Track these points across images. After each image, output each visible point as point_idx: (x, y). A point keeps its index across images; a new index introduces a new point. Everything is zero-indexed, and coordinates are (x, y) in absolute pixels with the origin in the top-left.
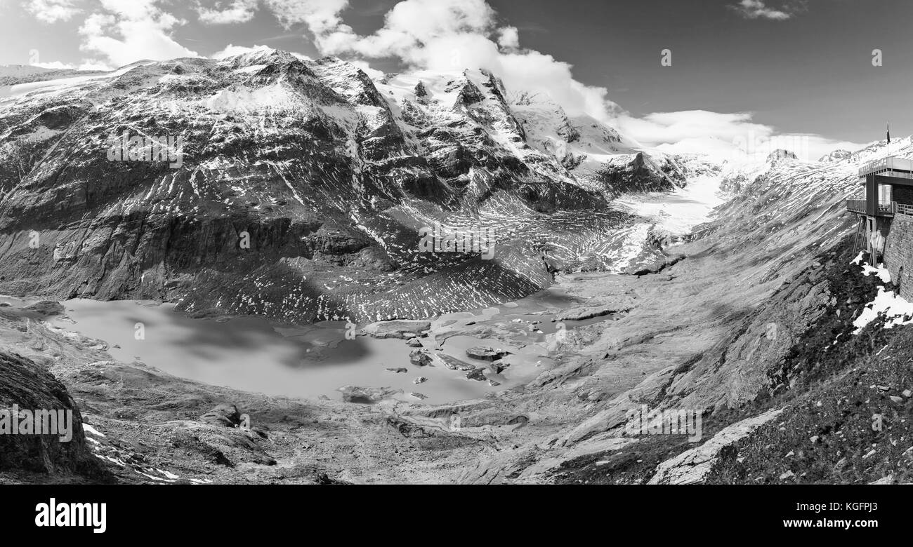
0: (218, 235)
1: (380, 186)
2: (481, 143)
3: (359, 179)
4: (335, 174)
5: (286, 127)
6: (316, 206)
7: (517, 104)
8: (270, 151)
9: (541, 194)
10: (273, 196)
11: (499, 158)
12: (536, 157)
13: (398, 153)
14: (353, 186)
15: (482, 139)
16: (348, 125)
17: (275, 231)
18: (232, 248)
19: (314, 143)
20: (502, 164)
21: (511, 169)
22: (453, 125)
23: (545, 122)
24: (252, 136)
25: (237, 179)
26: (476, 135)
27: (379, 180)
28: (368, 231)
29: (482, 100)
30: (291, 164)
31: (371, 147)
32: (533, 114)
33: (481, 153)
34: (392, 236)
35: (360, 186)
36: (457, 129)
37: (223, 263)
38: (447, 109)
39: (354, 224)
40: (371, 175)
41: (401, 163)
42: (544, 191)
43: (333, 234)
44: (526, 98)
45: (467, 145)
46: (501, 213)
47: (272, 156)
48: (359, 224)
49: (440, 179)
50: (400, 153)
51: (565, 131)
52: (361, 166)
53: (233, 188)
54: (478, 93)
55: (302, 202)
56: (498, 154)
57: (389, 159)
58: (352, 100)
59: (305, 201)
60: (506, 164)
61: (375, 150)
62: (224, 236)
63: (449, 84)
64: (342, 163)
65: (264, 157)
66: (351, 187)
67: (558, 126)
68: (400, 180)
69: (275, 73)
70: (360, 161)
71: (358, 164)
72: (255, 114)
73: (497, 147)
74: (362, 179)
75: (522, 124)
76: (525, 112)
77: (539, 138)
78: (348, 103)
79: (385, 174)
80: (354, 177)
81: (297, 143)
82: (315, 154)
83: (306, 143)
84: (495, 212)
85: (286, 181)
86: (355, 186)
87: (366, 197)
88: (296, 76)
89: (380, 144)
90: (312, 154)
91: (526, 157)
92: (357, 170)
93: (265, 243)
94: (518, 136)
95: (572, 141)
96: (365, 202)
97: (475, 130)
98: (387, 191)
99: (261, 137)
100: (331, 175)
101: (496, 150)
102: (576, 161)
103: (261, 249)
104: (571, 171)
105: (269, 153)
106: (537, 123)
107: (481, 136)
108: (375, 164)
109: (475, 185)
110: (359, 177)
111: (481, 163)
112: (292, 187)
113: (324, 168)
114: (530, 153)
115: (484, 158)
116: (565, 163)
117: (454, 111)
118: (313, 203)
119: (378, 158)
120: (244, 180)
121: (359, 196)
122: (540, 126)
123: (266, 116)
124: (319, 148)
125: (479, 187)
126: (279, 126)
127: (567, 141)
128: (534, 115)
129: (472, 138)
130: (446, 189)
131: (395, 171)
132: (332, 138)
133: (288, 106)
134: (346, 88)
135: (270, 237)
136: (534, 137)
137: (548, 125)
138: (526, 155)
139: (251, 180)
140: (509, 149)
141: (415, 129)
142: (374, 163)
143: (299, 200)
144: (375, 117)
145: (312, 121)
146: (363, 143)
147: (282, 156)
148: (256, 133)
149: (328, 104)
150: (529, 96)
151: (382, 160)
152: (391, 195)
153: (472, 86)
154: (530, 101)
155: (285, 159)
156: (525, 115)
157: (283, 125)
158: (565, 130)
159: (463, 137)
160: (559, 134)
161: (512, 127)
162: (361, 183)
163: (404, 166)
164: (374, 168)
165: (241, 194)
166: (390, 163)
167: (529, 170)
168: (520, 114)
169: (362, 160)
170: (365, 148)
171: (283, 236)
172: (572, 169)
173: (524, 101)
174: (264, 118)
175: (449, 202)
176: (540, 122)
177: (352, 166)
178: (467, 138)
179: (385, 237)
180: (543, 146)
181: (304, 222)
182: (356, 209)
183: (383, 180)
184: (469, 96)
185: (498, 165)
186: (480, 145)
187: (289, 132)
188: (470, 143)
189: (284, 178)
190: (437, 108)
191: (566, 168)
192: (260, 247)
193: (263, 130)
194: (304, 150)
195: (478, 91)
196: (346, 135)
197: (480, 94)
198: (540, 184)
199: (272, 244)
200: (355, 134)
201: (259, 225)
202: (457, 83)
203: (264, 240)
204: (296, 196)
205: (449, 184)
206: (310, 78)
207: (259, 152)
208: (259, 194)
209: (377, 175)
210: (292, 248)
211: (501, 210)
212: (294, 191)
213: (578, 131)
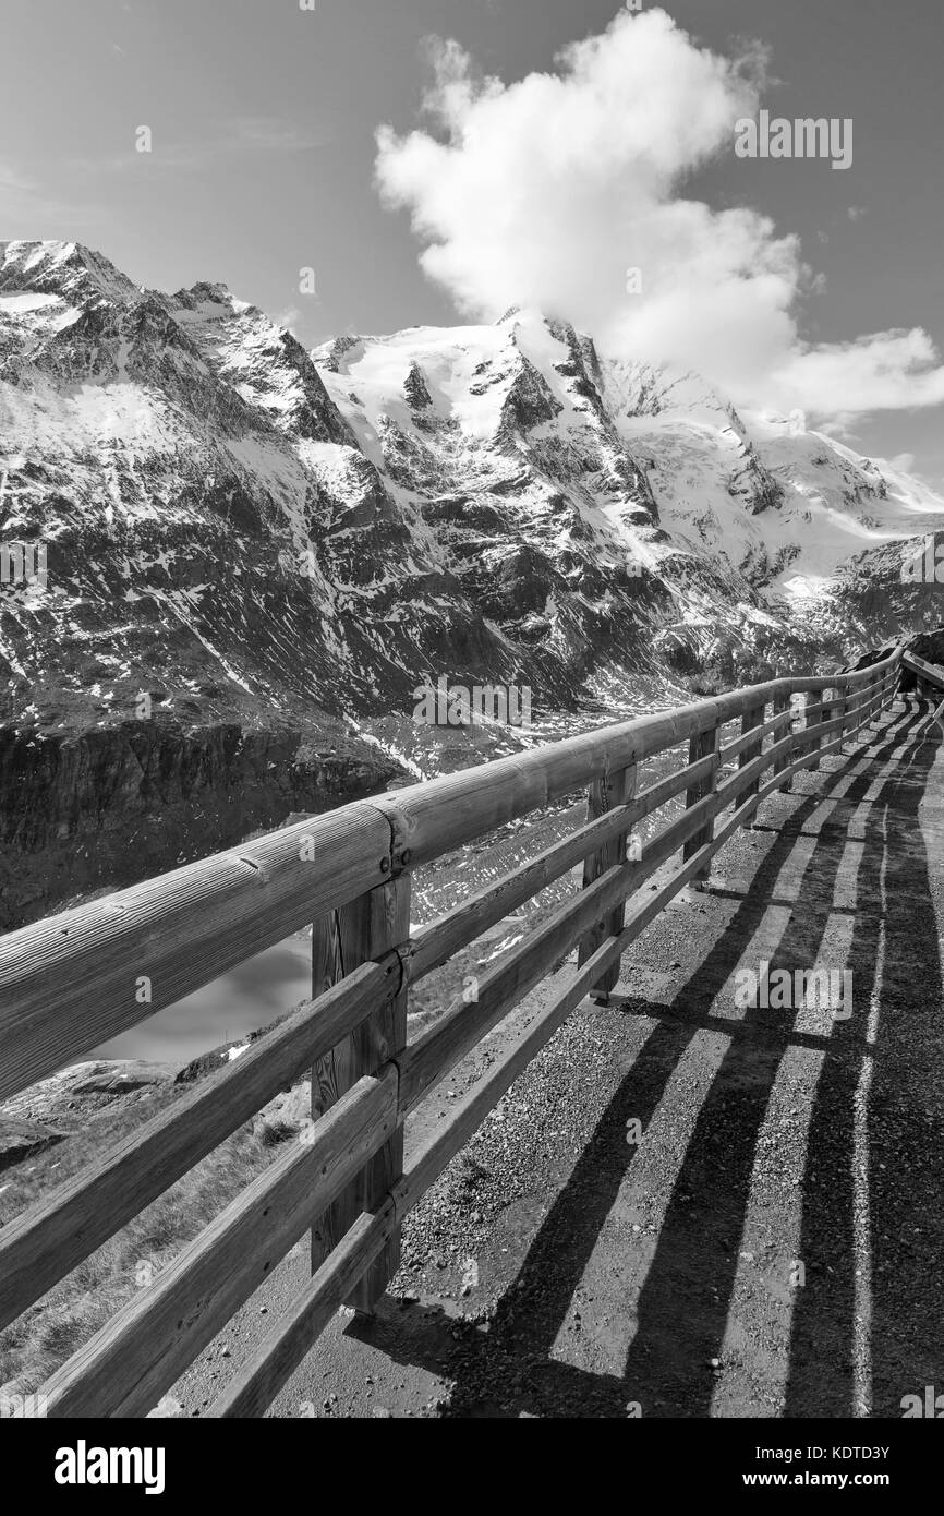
0: (99, 770)
1: (379, 644)
2: (566, 534)
3: (336, 630)
4: (288, 619)
5: (172, 503)
6: (274, 696)
7: (630, 415)
8: (151, 564)
9: (701, 652)
10: (189, 677)
11: (607, 570)
12: (684, 561)
13: (401, 565)
14: (328, 646)
15: (566, 524)
16: (287, 493)
17: (215, 754)
18: (134, 796)
19: (237, 546)
20: (613, 582)
21: (632, 594)
22: (501, 488)
23: (698, 462)
24: (102, 523)
25: (100, 635)
26: (555, 512)
27: (374, 632)
28: (383, 746)
29: (557, 412)
30: (201, 596)
31: (346, 551)
32: (669, 441)
33: (569, 559)
34: (431, 756)
35: (341, 646)
36: (510, 501)
37: (118, 831)
38: (482, 444)
39: (353, 733)
40: (357, 621)
41: (412, 589)
42: (707, 645)
43: (327, 756)
44: (650, 395)
45: (536, 540)
46: (619, 700)
47: (155, 577)
48: (362, 731)
49: (489, 624)
50: (406, 566)
51: (746, 484)
52: (332, 600)
53: (99, 657)
54: (547, 397)
55: (246, 686)
56: (606, 562)
57: (387, 580)
58: (284, 423)
59: (253, 685)
60: (622, 584)
61: (358, 559)
62: (113, 770)
63: (478, 372)
64: (298, 593)
65: (141, 579)
66: (323, 649)
67: (729, 471)
68: (415, 631)
69: (107, 335)
70: (328, 586)
71: (323, 593)
72: (90, 462)
73: (600, 540)
74: (342, 629)
75: (645, 470)
76: (650, 437)
77: (686, 509)
78: (274, 431)
79: (384, 615)
80: (325, 625)
81: (203, 545)
82: (243, 572)
83: (222, 545)
84: (607, 698)
85: (203, 640)
86: (331, 646)
87: (357, 671)
88: (159, 350)
89: (365, 544)
90: (238, 572)
91: (662, 562)
92: (328, 609)
93: (198, 781)
94: (642, 509)
95: (763, 508)
96: (357, 682)
97: (552, 500)
98: (393, 656)
99: (121, 527)
100: (282, 622)
101: (599, 549)
102: (773, 563)
103: (192, 795)
104: (762, 590)
105: (149, 569)
106: (680, 468)
107: (564, 516)
108: (362, 593)
109: (561, 636)
110: (333, 623)
111: (569, 583)
112: (217, 654)
113: (265, 607)
114: (671, 551)
115: (575, 572)
116: (747, 571)
117: (498, 449)
118: (267, 690)
119: (362, 578)
120: (118, 638)
121: (343, 668)
122: (687, 473)
123: (118, 469)
124: (250, 559)
125: (570, 641)
126: (155, 498)
127: (752, 509)
128: (672, 444)
129: (545, 522)
130: (503, 646)
131: (401, 610)
132: (268, 532)
133: (164, 443)
134: (262, 387)
135: (207, 769)
136: (674, 505)
137: (705, 469)
138: (661, 557)
139: (132, 636)
140: (623, 544)
141: (419, 500)
142: (357, 590)
143: (240, 682)
144: (344, 475)
145: (223, 489)
146: (327, 540)
147: (178, 578)
148: (109, 514)
149: (236, 436)
150: (658, 389)
151: (373, 584)
152: (402, 665)
153: (532, 374)
154: (661, 403)
155: (187, 585)
156: (651, 445)
157: (165, 496)
158: (746, 482)
159: (526, 519)
160: (732, 493)
161: (629, 485)
162: (342, 639)
163: (418, 597)
164: (360, 603)
165: (123, 672)
166: (391, 588)
167: (670, 594)
168: (640, 445)
169: (332, 582)
170: (333, 554)
171: (228, 763)
172: (765, 584)
173: (647, 404)
174: (116, 475)
175: (514, 677)
176: (687, 462)
177: (316, 599)
178: (535, 522)
179: (418, 759)
180: (696, 528)
181: (264, 733)
182: (347, 700)
183: (380, 628)
184: (528, 405)
185: (605, 587)
186: (563, 541)
187: (179, 516)
188: (542, 533)
189: (196, 631)
190: (460, 440)
191: (752, 582)
192: (190, 791)
193: (122, 507)
194: (220, 563)
195: (546, 388)
196: (289, 520)
197: (552, 398)
198: (698, 628)
199: (211, 782)
200: (304, 518)
201: (182, 743)
202: (497, 368)
203: (194, 775)
204: (232, 675)
205: (508, 635)
206: (186, 357)
207: (126, 565)
208: (160, 672)
209: (368, 620)
210: (253, 789)
211: (619, 692)
212: (225, 664)
213: (780, 479)
